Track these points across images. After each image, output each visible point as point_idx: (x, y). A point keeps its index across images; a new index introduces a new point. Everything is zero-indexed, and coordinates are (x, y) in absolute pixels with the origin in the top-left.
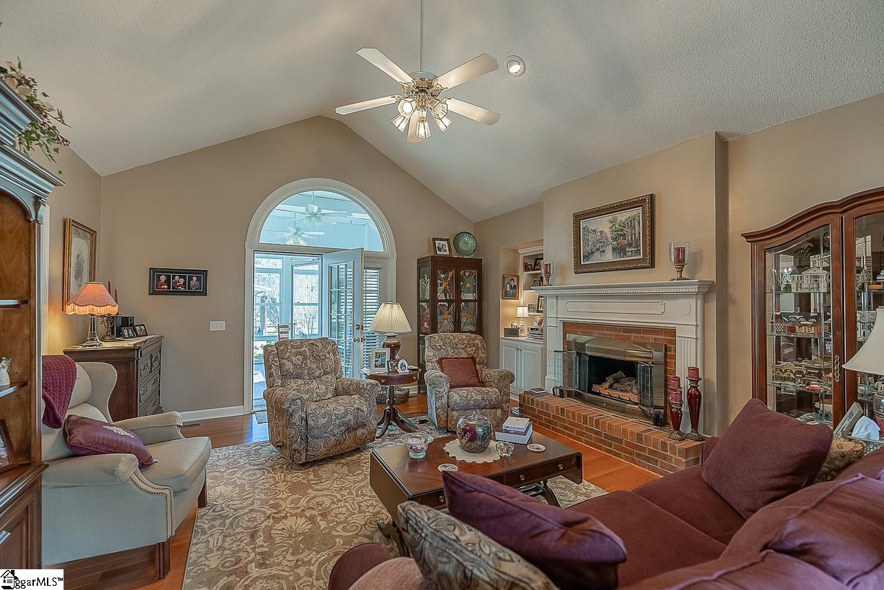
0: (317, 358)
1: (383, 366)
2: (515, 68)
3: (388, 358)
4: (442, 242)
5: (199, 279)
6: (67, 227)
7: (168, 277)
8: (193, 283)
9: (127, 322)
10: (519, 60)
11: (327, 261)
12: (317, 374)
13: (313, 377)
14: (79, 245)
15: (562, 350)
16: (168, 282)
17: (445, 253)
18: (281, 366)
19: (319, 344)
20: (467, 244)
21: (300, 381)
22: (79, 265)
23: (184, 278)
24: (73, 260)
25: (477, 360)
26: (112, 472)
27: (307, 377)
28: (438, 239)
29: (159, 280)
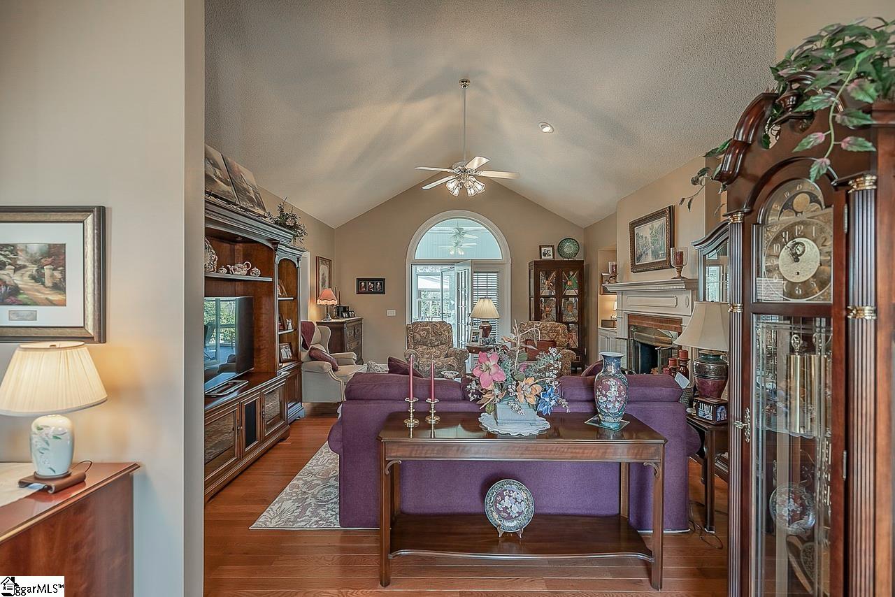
0: (436, 334)
1: (477, 341)
2: (547, 129)
3: (480, 336)
4: (547, 249)
5: (381, 284)
6: (318, 260)
7: (365, 283)
8: (378, 287)
9: (345, 309)
10: (546, 125)
11: (457, 268)
12: (436, 344)
13: (433, 346)
14: (324, 269)
15: (627, 338)
16: (365, 286)
17: (549, 257)
18: (414, 337)
19: (438, 325)
20: (569, 249)
21: (425, 347)
22: (324, 279)
23: (373, 283)
24: (321, 277)
25: (558, 343)
26: (322, 368)
27: (429, 345)
28: (544, 246)
29: (361, 285)
